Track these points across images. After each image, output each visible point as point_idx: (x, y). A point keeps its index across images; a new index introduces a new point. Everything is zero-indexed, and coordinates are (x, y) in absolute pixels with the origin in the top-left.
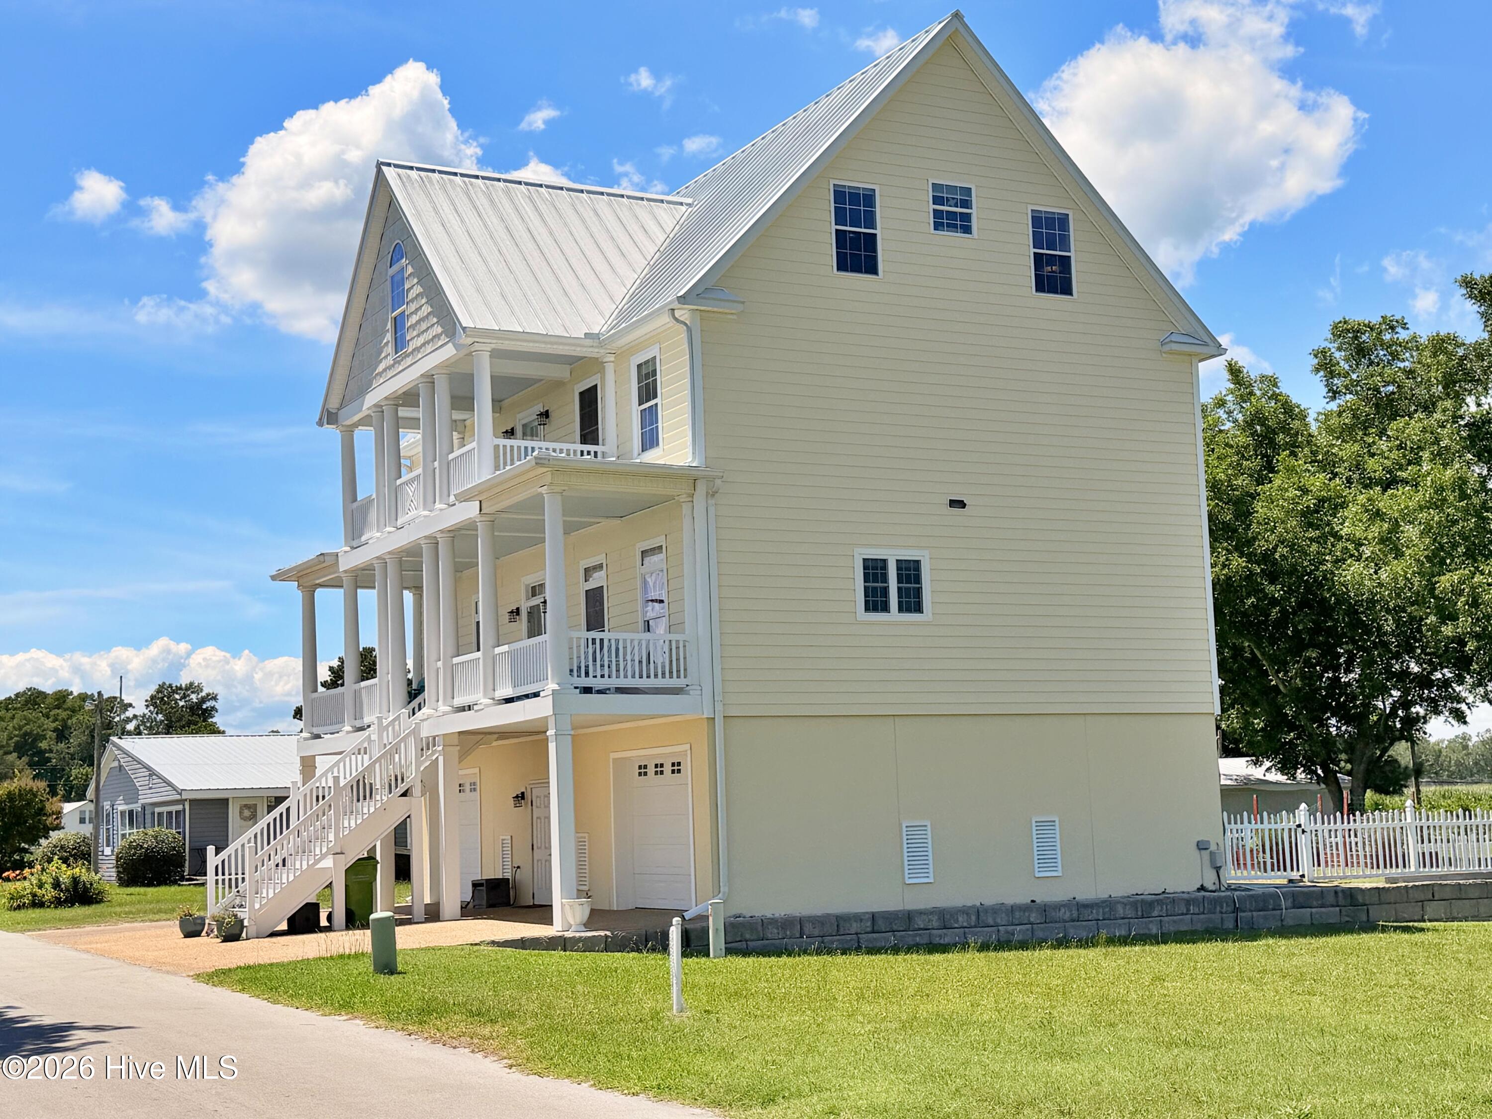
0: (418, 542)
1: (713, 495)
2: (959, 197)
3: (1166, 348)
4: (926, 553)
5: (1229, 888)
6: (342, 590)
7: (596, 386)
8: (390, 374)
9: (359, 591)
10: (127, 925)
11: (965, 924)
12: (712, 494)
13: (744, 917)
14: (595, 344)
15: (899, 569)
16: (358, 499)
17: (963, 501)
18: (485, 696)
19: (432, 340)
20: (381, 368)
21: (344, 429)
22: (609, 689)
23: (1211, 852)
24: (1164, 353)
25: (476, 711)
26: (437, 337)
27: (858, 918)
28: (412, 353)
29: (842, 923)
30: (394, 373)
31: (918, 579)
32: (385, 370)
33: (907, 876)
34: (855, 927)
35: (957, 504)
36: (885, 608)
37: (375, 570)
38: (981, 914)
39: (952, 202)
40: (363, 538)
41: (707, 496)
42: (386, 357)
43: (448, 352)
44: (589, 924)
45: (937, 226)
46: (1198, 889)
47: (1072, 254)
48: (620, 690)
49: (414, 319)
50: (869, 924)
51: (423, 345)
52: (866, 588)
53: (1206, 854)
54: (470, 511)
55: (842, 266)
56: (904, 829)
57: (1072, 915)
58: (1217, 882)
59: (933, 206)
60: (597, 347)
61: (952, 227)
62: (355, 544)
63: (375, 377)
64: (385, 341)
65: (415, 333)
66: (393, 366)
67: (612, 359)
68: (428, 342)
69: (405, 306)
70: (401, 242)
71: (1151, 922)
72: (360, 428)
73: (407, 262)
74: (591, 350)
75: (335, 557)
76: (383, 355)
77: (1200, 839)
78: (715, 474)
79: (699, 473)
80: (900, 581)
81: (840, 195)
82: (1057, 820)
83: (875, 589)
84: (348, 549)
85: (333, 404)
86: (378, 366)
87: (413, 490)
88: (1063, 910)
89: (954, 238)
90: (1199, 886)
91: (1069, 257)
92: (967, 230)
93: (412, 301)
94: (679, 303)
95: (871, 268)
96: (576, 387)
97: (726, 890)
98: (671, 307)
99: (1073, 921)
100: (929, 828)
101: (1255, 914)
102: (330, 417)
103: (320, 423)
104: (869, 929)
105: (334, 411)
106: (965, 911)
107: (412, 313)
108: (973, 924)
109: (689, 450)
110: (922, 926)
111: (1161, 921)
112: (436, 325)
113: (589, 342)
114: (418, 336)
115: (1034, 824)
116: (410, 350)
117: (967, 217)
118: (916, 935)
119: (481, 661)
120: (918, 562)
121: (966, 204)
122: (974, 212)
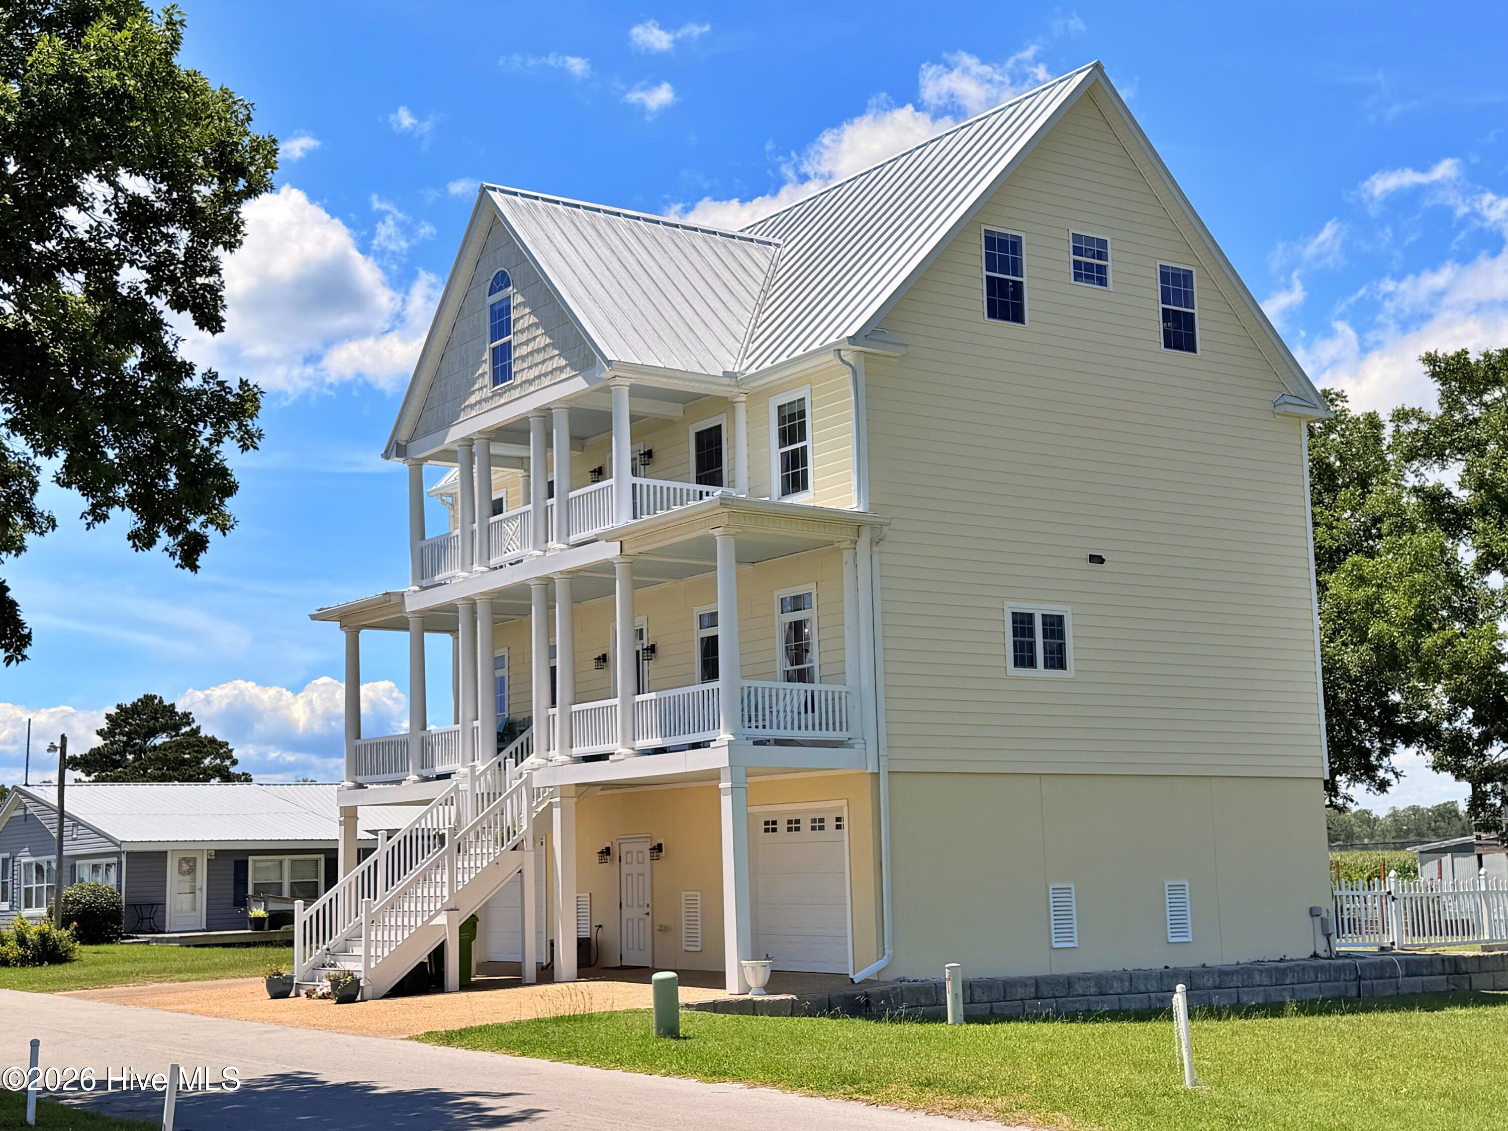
0: (527, 582)
1: (878, 543)
2: (1096, 249)
3: (1280, 409)
4: (1069, 608)
5: (1338, 956)
6: (408, 633)
7: (720, 426)
8: (486, 406)
9: (426, 634)
10: (156, 985)
11: (1119, 991)
12: (876, 541)
13: (909, 981)
14: (732, 383)
15: (1044, 624)
16: (427, 538)
17: (1101, 557)
18: (624, 745)
19: (551, 372)
20: (473, 399)
21: (413, 462)
22: (769, 741)
23: (1322, 919)
24: (1278, 414)
25: (612, 761)
26: (561, 369)
27: (1021, 982)
28: (521, 385)
29: (1008, 988)
30: (493, 406)
31: (1061, 635)
32: (479, 402)
33: (1054, 940)
34: (1020, 992)
35: (1097, 559)
36: (1032, 664)
37: (458, 612)
38: (1134, 980)
39: (1090, 253)
40: (438, 578)
41: (871, 544)
42: (481, 389)
43: (579, 384)
44: (770, 987)
45: (1077, 277)
46: (1312, 956)
47: (1196, 311)
48: (779, 742)
49: (524, 350)
50: (1033, 990)
51: (538, 377)
52: (1015, 642)
53: (1317, 920)
54: (610, 551)
55: (992, 314)
56: (1051, 891)
57: (1214, 982)
58: (1328, 950)
59: (1074, 257)
60: (733, 386)
61: (1089, 279)
62: (425, 583)
63: (463, 410)
64: (480, 371)
65: (525, 365)
66: (491, 398)
67: (744, 399)
68: (545, 375)
69: (511, 336)
70: (506, 270)
71: (1285, 989)
72: (430, 462)
73: (515, 291)
74: (726, 388)
75: (400, 597)
76: (476, 387)
77: (1312, 905)
78: (883, 520)
79: (865, 519)
80: (1045, 637)
81: (990, 240)
82: (1187, 884)
83: (1022, 643)
84: (417, 588)
85: (403, 436)
86: (468, 398)
87: (514, 529)
88: (1206, 977)
89: (1090, 289)
90: (1312, 953)
91: (1193, 314)
92: (1103, 282)
93: (522, 331)
94: (850, 344)
95: (1017, 316)
96: (691, 427)
97: (891, 952)
98: (839, 347)
99: (1216, 988)
100: (1073, 891)
101: (1374, 982)
102: (397, 449)
103: (386, 455)
104: (1033, 995)
105: (403, 443)
106: (1119, 977)
107: (522, 344)
108: (1126, 990)
109: (854, 494)
110: (1081, 992)
111: (1293, 989)
112: (557, 358)
113: (726, 381)
114: (530, 367)
115: (1167, 888)
116: (518, 382)
117: (1102, 269)
118: (1075, 1002)
119: (618, 708)
120: (1061, 618)
121: (1101, 255)
122: (1109, 264)
